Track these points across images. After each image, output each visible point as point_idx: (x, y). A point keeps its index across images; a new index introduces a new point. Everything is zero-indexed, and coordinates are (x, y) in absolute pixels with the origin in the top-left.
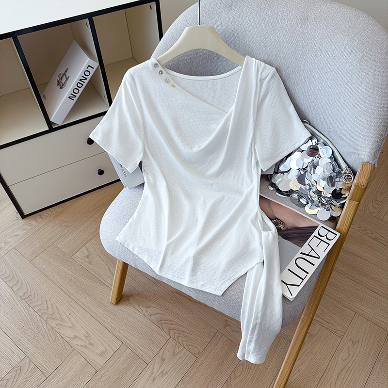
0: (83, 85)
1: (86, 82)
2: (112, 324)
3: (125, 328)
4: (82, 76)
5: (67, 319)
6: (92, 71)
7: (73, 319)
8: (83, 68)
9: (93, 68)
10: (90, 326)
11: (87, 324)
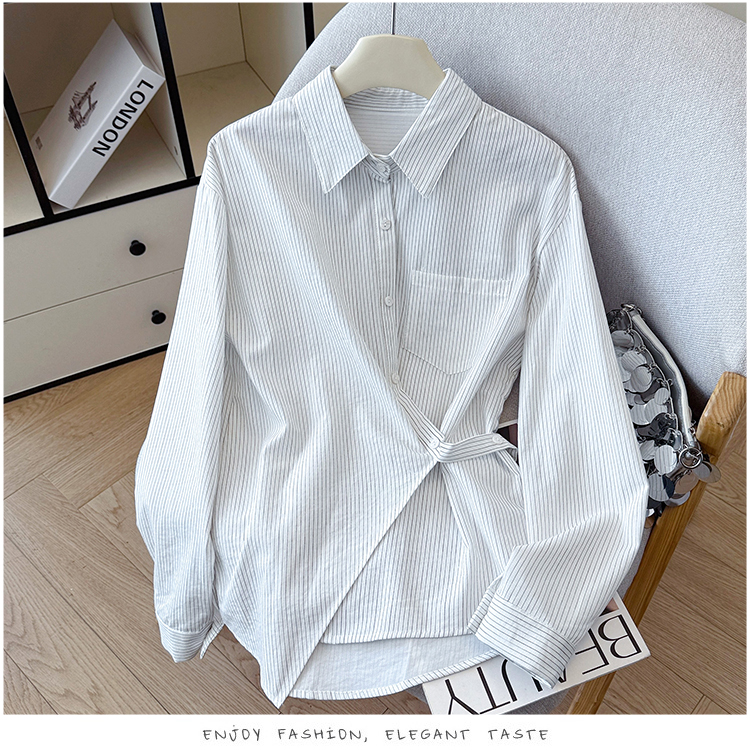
0: (126, 123)
1: (135, 116)
2: (153, 673)
3: (180, 684)
4: (126, 104)
5: (54, 650)
6: (149, 94)
7: (66, 650)
8: (130, 85)
9: (152, 87)
10: (102, 671)
11: (98, 666)
